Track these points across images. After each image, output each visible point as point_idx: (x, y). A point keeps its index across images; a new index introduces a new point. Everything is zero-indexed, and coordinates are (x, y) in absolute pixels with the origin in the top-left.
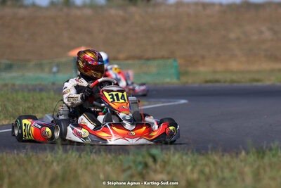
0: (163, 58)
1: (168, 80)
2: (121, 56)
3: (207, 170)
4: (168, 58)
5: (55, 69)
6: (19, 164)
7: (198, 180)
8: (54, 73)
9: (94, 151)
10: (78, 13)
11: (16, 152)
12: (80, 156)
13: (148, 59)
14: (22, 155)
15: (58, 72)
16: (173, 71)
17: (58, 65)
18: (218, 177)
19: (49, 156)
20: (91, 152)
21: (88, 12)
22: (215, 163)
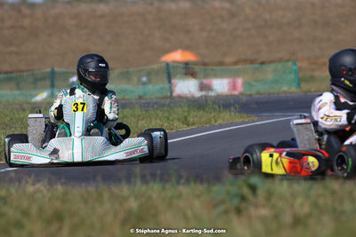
0: (281, 60)
1: (285, 88)
2: (228, 60)
3: (321, 201)
4: (288, 61)
5: (144, 79)
6: (86, 202)
7: (309, 215)
8: (144, 84)
9: (182, 181)
10: (173, 6)
11: (83, 185)
12: (164, 188)
13: (263, 63)
14: (92, 189)
15: (149, 82)
16: (292, 76)
17: (149, 74)
18: (335, 210)
19: (125, 189)
20: (178, 183)
21: (186, 5)
22: (333, 193)
